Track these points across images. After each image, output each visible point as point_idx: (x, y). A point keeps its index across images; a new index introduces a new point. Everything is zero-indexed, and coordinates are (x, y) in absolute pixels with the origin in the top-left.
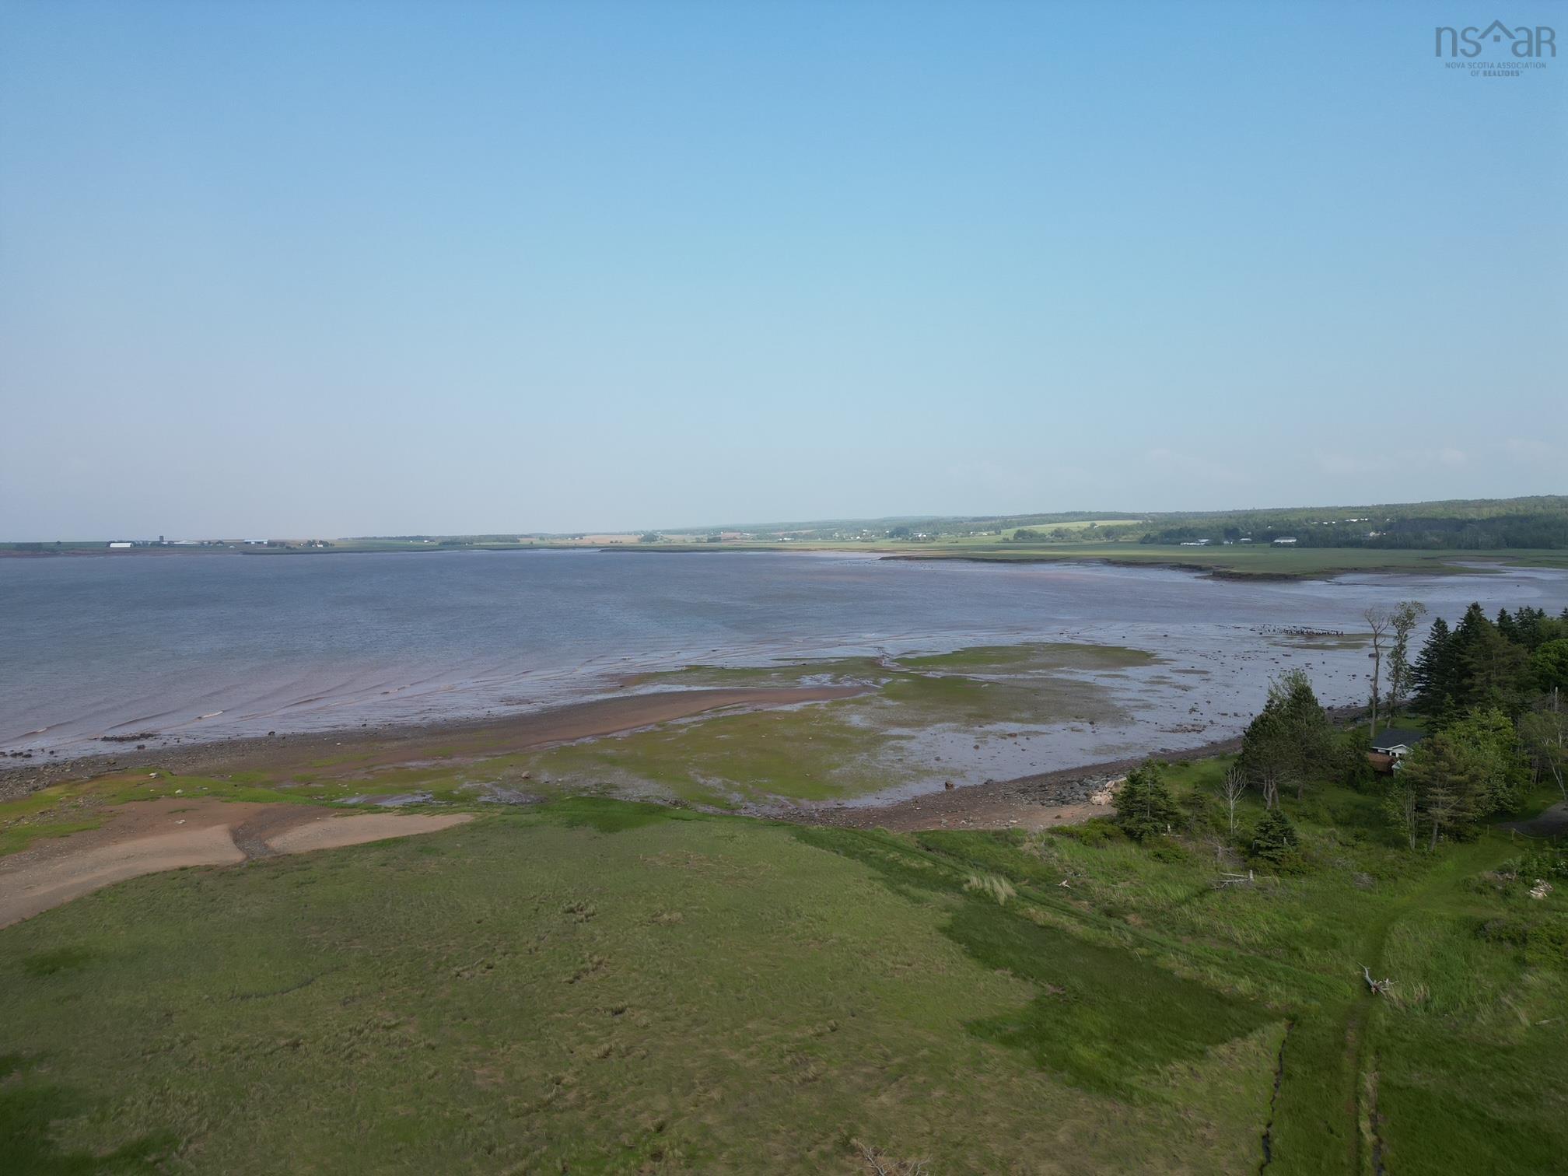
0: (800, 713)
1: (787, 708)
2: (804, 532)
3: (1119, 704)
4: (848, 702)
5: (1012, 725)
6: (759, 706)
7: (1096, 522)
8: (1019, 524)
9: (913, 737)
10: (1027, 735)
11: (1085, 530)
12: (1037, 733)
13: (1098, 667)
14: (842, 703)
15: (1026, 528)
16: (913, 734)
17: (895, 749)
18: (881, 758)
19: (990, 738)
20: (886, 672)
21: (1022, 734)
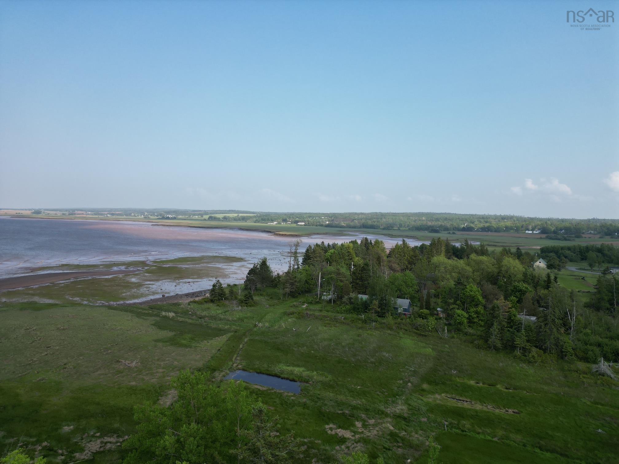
0: (112, 278)
1: (107, 277)
2: (117, 213)
3: (227, 273)
4: (131, 275)
5: (190, 279)
6: (94, 277)
7: (240, 214)
8: (211, 214)
9: (154, 284)
10: (194, 282)
11: (235, 217)
12: (197, 282)
13: (224, 263)
14: (129, 275)
15: (213, 215)
16: (154, 283)
17: (147, 288)
18: (141, 290)
19: (181, 284)
20: (148, 265)
21: (192, 282)
